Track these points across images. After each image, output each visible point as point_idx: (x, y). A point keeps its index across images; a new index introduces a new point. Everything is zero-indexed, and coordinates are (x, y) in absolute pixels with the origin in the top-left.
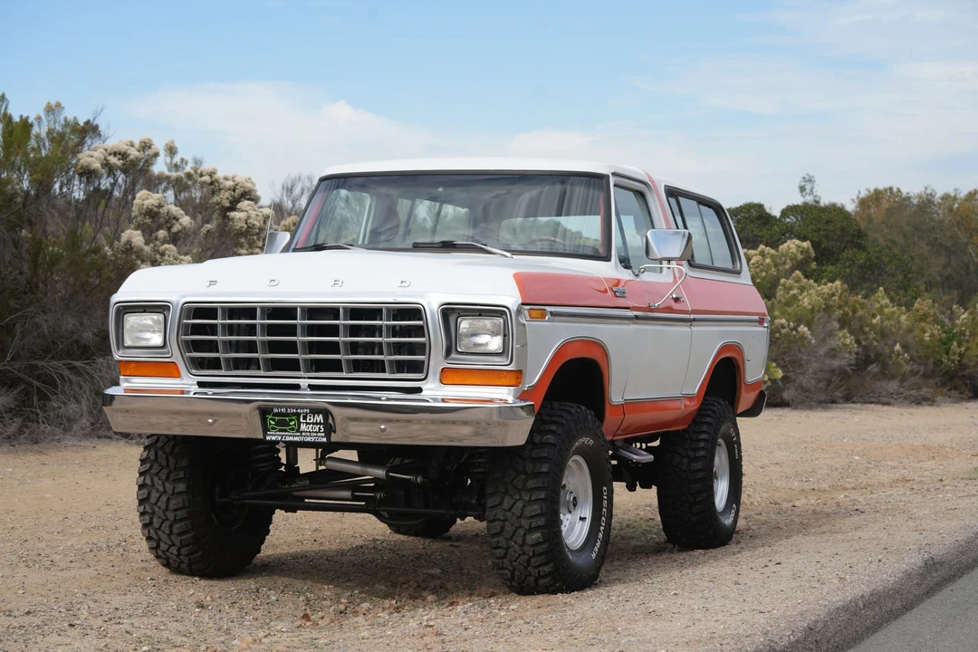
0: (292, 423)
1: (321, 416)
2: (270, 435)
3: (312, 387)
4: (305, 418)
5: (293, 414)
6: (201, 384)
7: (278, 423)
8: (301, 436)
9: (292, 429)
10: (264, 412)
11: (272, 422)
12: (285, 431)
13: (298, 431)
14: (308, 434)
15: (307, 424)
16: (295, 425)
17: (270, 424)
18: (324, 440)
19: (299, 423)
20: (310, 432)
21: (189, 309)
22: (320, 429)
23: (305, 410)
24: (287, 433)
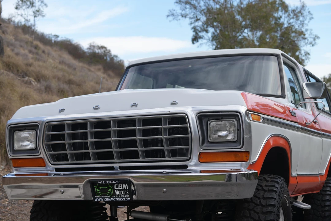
0: (110, 190)
1: (126, 185)
2: (97, 198)
3: (121, 168)
4: (117, 187)
5: (110, 184)
6: (57, 170)
7: (102, 190)
8: (115, 197)
9: (110, 194)
10: (93, 184)
11: (98, 190)
12: (106, 195)
13: (113, 194)
14: (119, 196)
15: (118, 190)
16: (111, 191)
17: (97, 191)
18: (129, 199)
19: (114, 190)
20: (120, 195)
21: (49, 126)
22: (126, 193)
23: (117, 182)
24: (107, 196)
